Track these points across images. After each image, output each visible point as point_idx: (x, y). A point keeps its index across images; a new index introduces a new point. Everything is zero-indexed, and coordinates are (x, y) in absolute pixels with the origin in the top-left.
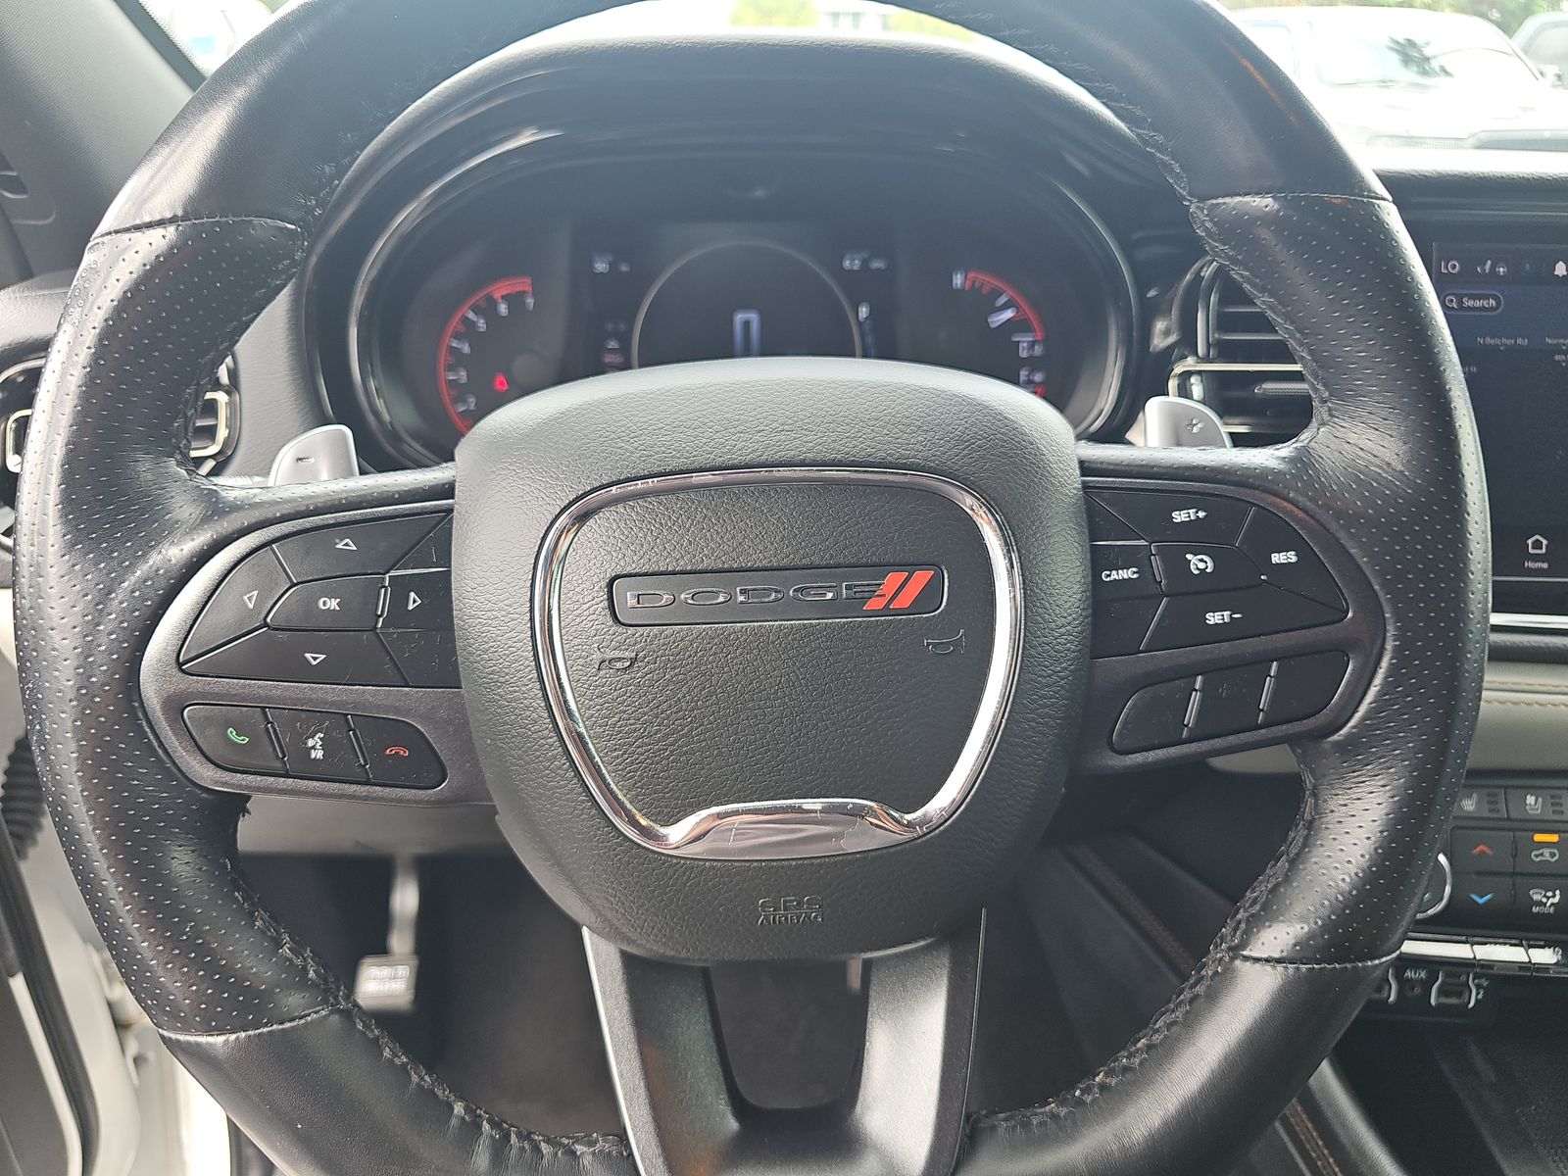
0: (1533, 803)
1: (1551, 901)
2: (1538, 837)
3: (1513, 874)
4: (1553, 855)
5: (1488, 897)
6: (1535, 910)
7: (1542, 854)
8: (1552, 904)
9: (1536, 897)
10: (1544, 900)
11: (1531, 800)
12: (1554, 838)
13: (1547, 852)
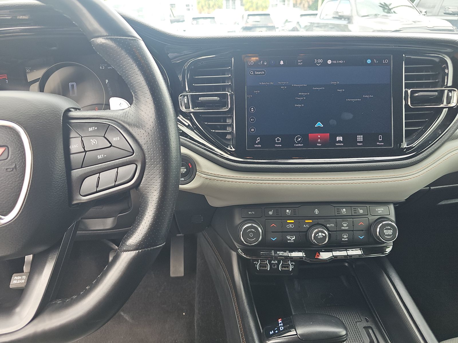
0: (288, 212)
1: (293, 239)
2: (288, 221)
3: (282, 232)
4: (292, 226)
5: (276, 238)
6: (288, 241)
7: (289, 226)
8: (293, 240)
9: (288, 238)
10: (291, 239)
11: (288, 211)
12: (293, 221)
13: (291, 225)
